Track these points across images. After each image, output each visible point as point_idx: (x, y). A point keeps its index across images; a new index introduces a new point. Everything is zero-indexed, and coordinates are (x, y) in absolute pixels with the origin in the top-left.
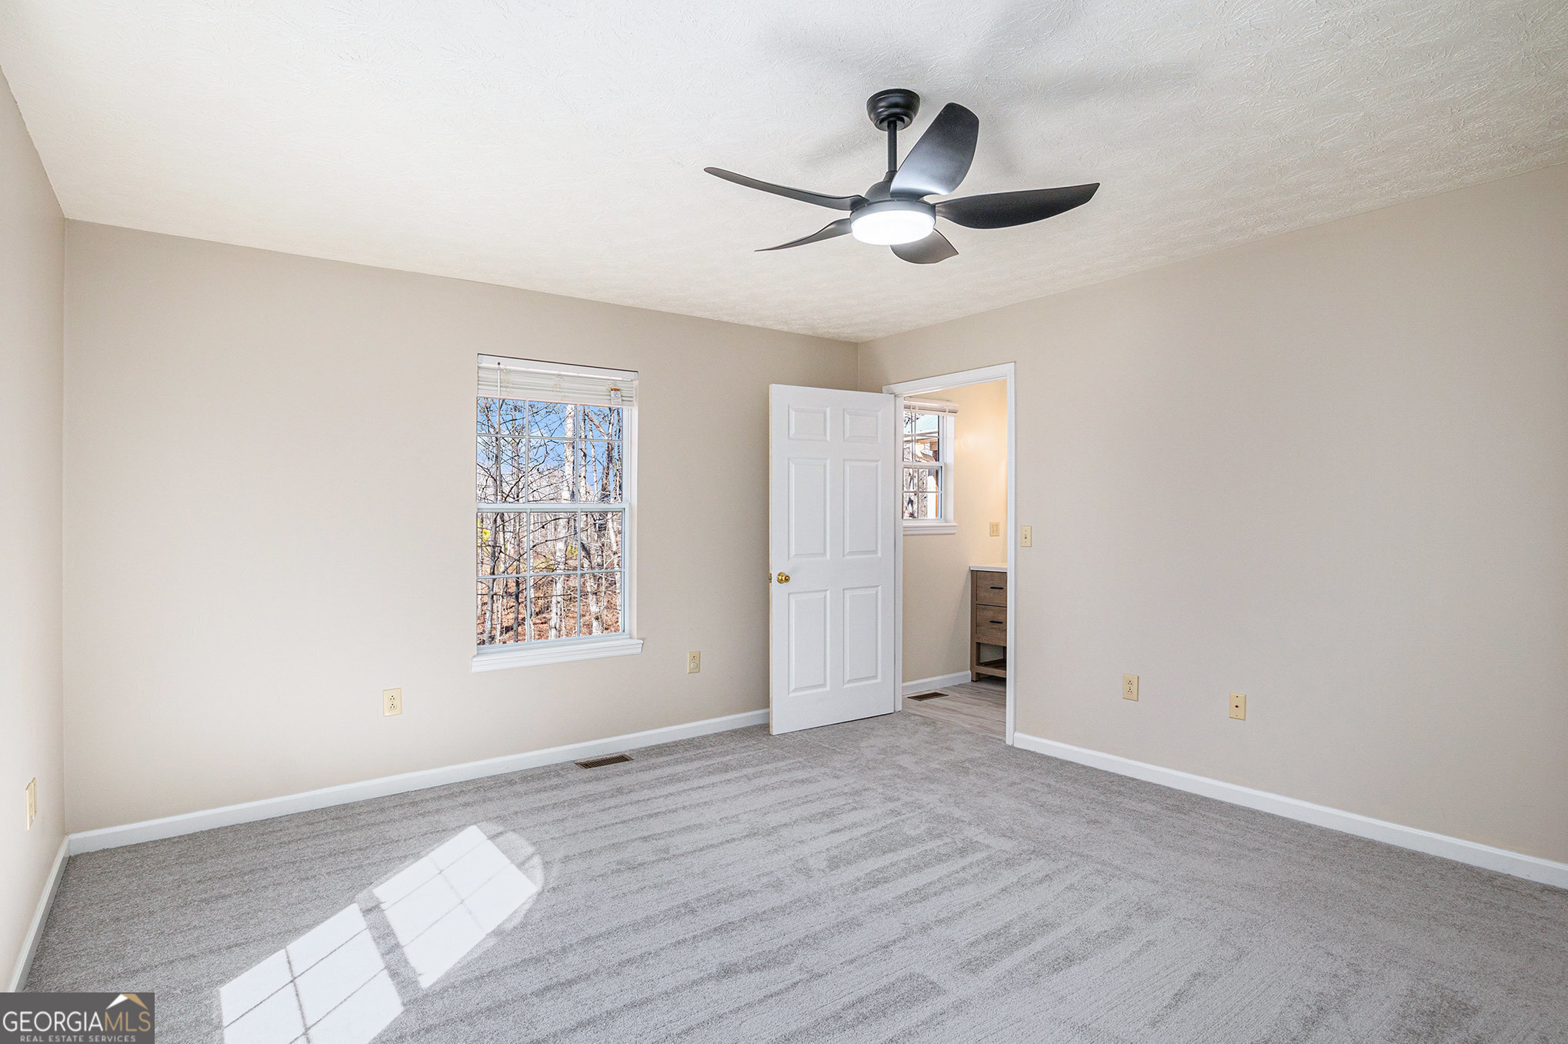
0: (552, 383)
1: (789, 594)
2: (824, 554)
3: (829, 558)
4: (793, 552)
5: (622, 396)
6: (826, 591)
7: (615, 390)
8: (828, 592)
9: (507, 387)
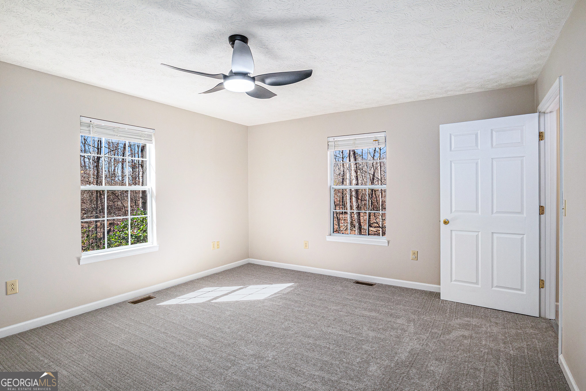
0: (352, 142)
1: (451, 231)
2: (477, 211)
3: (480, 214)
4: (453, 210)
5: (378, 143)
6: (479, 232)
7: (375, 141)
8: (480, 233)
9: (337, 146)
